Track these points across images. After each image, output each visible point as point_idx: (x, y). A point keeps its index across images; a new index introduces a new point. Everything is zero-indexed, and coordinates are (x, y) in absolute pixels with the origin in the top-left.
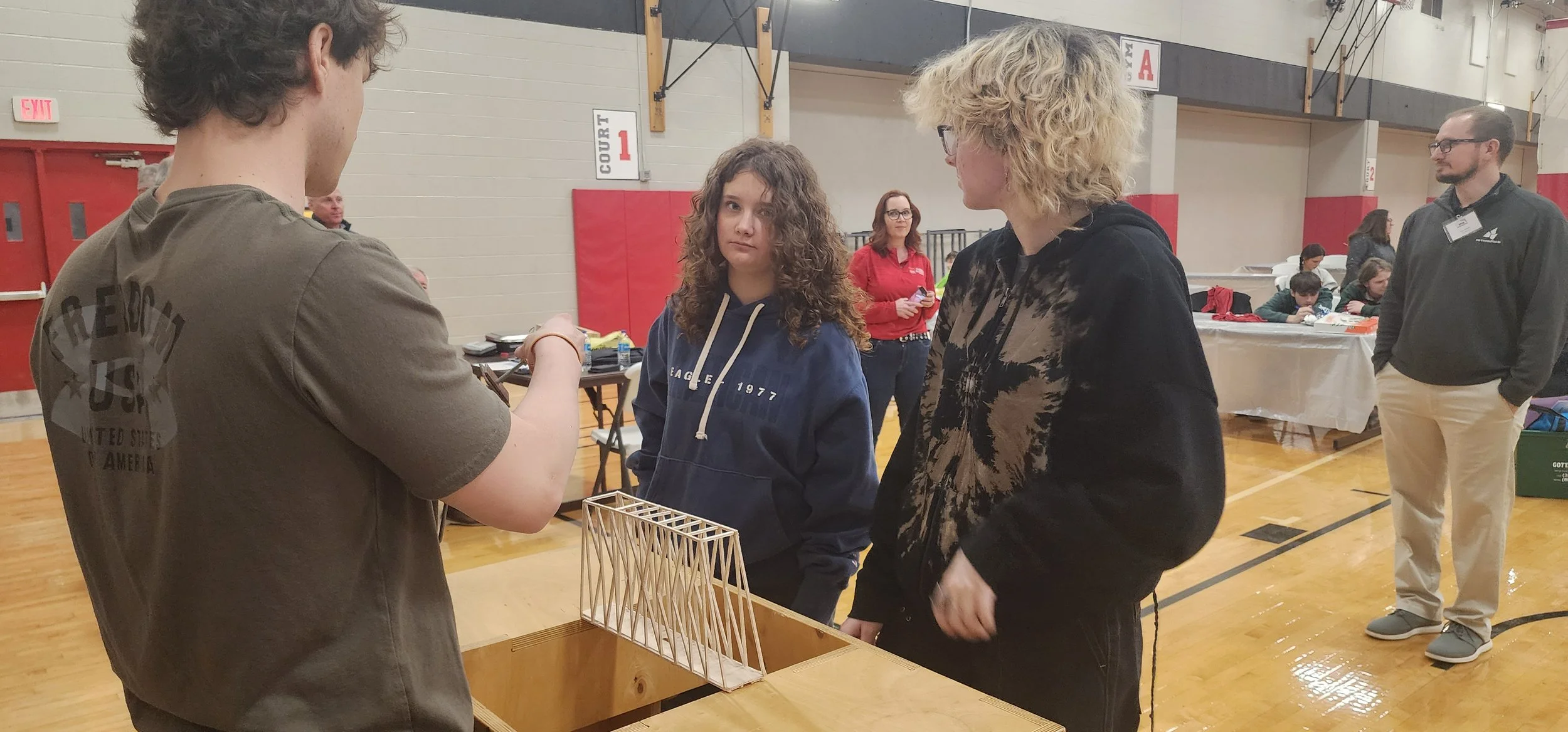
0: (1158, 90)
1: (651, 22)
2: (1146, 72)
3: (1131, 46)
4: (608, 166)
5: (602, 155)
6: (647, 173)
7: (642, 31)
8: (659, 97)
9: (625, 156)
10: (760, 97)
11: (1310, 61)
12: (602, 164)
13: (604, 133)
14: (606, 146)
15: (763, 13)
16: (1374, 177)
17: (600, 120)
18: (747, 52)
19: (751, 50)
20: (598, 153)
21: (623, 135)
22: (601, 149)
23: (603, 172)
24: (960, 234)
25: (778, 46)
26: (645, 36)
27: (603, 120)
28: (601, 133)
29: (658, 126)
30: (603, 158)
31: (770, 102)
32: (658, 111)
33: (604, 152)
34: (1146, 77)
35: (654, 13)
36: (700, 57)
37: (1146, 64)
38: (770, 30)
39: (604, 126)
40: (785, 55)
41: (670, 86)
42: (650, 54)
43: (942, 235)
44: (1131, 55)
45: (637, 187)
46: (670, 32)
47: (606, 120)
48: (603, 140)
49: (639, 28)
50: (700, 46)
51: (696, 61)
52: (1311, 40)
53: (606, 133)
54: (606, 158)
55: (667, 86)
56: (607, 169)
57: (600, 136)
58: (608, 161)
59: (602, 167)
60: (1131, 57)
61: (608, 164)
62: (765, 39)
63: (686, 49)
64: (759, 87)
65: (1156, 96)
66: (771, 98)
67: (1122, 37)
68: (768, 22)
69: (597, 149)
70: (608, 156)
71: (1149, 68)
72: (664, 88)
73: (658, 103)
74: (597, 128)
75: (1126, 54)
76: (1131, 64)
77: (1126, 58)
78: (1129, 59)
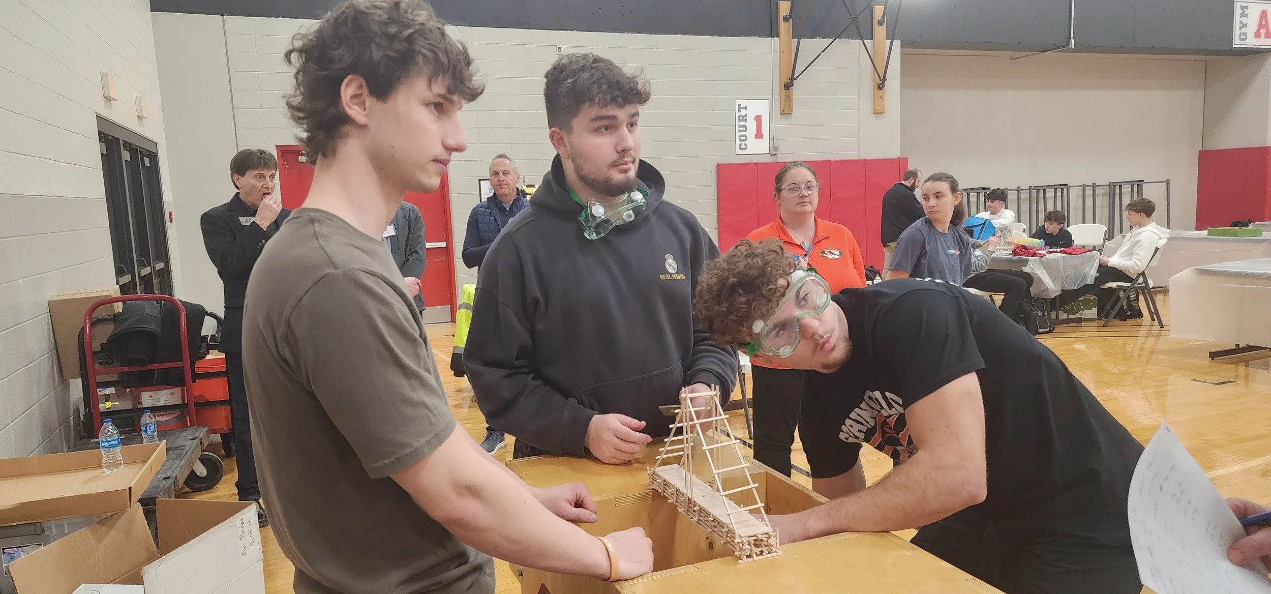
1: (785, 27)
2: (1263, 31)
3: (1247, 7)
4: (745, 144)
5: (741, 136)
6: (776, 148)
7: (777, 35)
8: (788, 86)
9: (759, 135)
10: (874, 80)
12: (741, 143)
13: (743, 118)
14: (744, 129)
15: (879, 11)
17: (740, 108)
18: (865, 45)
19: (868, 42)
20: (738, 135)
21: (758, 119)
22: (740, 131)
23: (740, 148)
24: (1062, 189)
25: (891, 36)
26: (778, 38)
27: (743, 108)
28: (741, 118)
29: (786, 110)
30: (742, 138)
31: (883, 83)
32: (787, 97)
33: (742, 133)
34: (1263, 35)
35: (786, 19)
36: (823, 52)
37: (1263, 23)
38: (885, 24)
39: (743, 112)
40: (897, 44)
41: (797, 77)
42: (782, 53)
43: (1045, 191)
44: (1246, 16)
45: (768, 159)
46: (798, 34)
47: (745, 108)
48: (742, 123)
49: (773, 32)
50: (823, 42)
51: (820, 55)
53: (744, 119)
54: (744, 138)
55: (795, 77)
56: (745, 147)
57: (740, 121)
58: (745, 140)
59: (741, 144)
60: (1247, 18)
61: (745, 142)
62: (880, 32)
63: (812, 46)
64: (874, 73)
65: (1269, 53)
66: (884, 80)
67: (1236, 1)
68: (883, 17)
69: (737, 129)
70: (745, 136)
71: (1266, 26)
72: (793, 79)
73: (787, 91)
74: (738, 114)
75: (1242, 15)
76: (1246, 24)
77: (1240, 19)
78: (1244, 20)
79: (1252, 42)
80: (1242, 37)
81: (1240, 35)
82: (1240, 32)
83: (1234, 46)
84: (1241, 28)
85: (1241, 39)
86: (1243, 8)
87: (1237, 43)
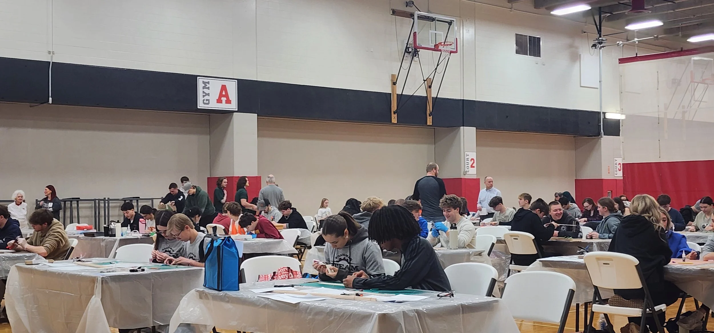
0: (237, 110)
2: (224, 99)
3: (208, 83)
11: (393, 90)
16: (475, 165)
37: (224, 93)
52: (393, 76)
60: (209, 89)
65: (235, 113)
67: (198, 78)
71: (227, 96)
75: (204, 88)
76: (209, 94)
77: (203, 90)
78: (206, 91)
79: (214, 105)
80: (205, 102)
81: (204, 100)
82: (204, 98)
83: (198, 107)
84: (204, 96)
85: (204, 103)
86: (204, 82)
87: (201, 105)
